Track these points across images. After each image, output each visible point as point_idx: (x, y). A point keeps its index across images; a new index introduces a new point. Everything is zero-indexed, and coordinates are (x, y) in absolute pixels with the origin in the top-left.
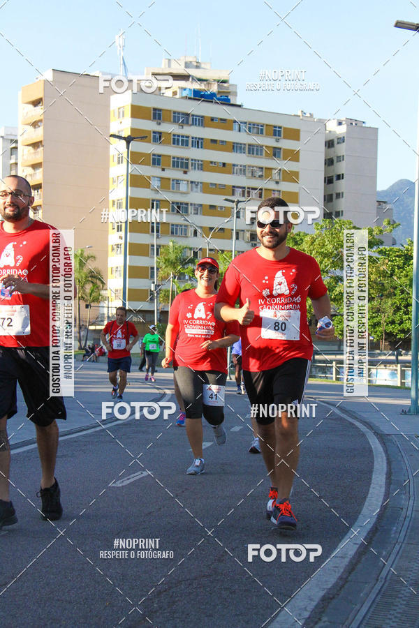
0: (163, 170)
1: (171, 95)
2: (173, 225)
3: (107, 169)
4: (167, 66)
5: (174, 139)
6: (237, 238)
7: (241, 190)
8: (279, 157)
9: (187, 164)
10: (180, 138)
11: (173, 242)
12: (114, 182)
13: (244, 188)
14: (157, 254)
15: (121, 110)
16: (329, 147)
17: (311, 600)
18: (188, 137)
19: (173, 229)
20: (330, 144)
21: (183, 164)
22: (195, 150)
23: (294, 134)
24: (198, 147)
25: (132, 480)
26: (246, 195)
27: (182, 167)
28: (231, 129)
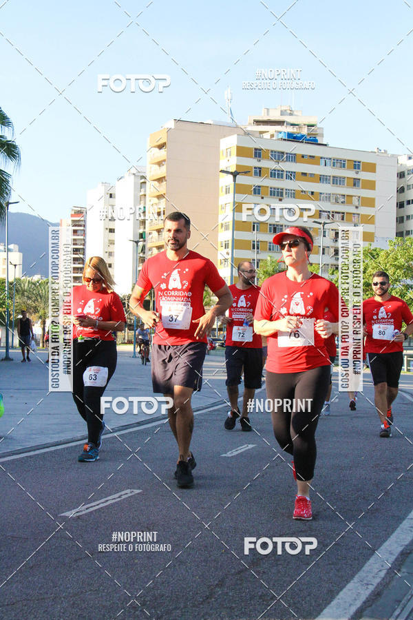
0: (262, 198)
1: (269, 138)
3: (217, 198)
4: (266, 114)
5: (271, 173)
6: (323, 253)
7: (326, 213)
8: (358, 186)
9: (282, 193)
10: (277, 172)
11: (271, 257)
12: (222, 208)
13: (329, 212)
14: (258, 267)
15: (229, 150)
16: (400, 177)
17: (391, 554)
18: (282, 171)
19: (270, 246)
20: (401, 175)
21: (278, 194)
22: (288, 181)
23: (371, 168)
24: (291, 179)
25: (239, 452)
26: (331, 217)
28: (319, 164)
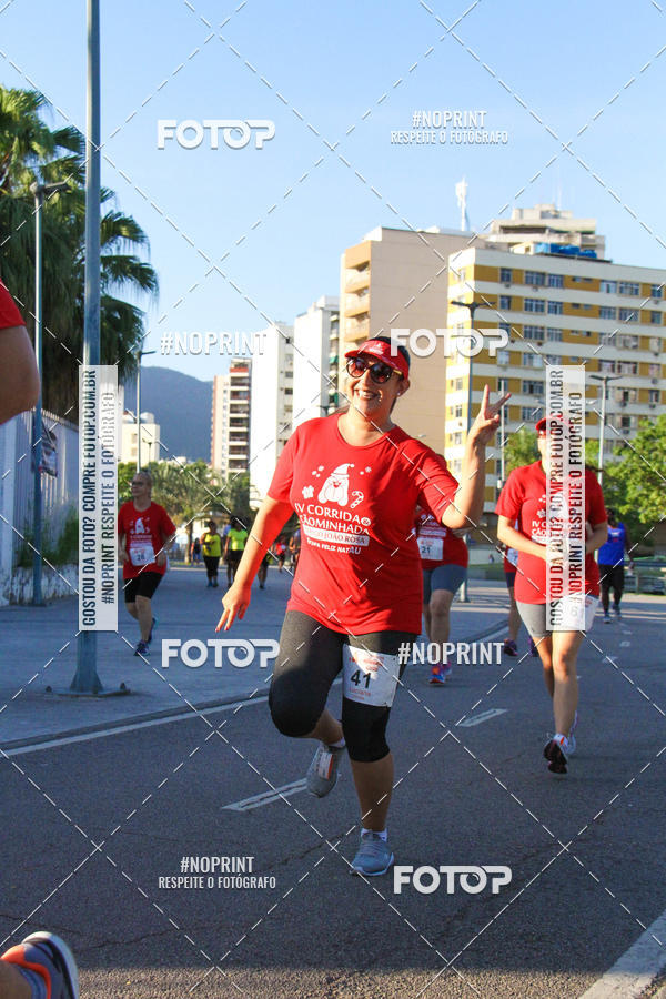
0: (513, 341)
1: (523, 252)
2: (524, 408)
4: (518, 217)
5: (526, 304)
6: (606, 424)
7: (609, 364)
8: (659, 323)
9: (542, 334)
10: (534, 303)
11: (525, 429)
12: (452, 357)
13: (613, 362)
15: (462, 272)
18: (543, 301)
19: (524, 413)
21: (537, 334)
22: (552, 316)
24: (556, 313)
26: (616, 370)
27: (536, 337)
